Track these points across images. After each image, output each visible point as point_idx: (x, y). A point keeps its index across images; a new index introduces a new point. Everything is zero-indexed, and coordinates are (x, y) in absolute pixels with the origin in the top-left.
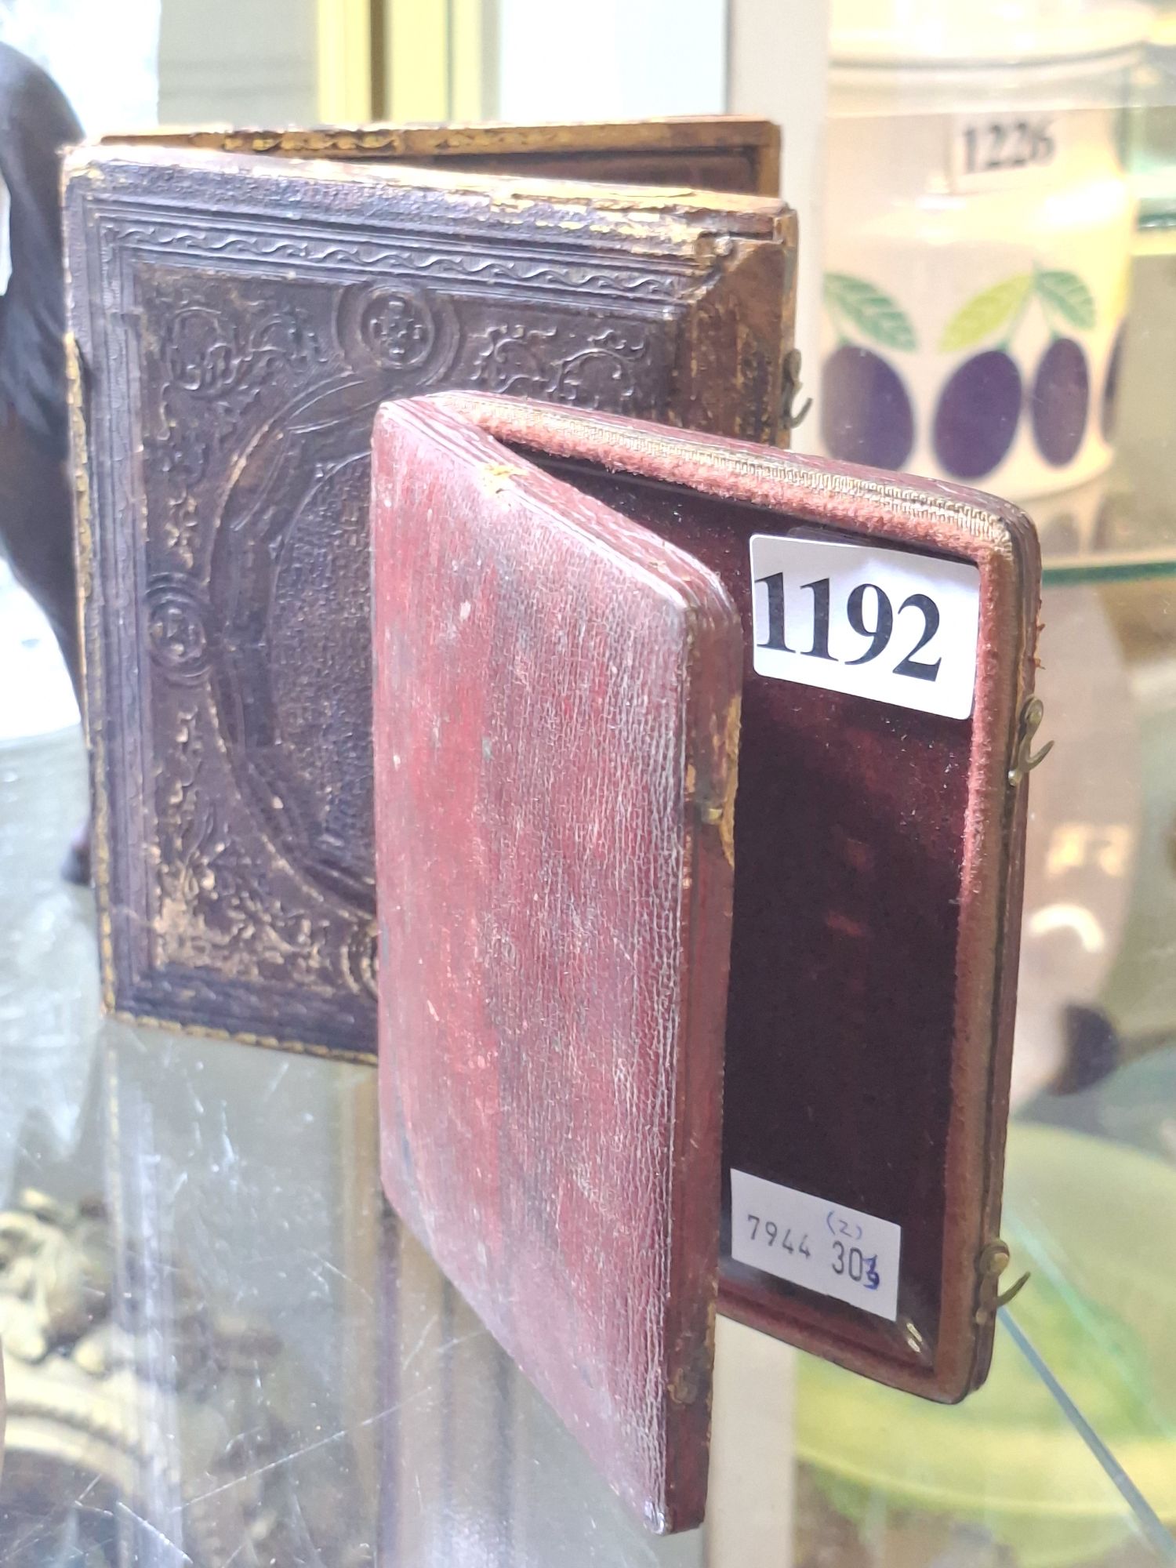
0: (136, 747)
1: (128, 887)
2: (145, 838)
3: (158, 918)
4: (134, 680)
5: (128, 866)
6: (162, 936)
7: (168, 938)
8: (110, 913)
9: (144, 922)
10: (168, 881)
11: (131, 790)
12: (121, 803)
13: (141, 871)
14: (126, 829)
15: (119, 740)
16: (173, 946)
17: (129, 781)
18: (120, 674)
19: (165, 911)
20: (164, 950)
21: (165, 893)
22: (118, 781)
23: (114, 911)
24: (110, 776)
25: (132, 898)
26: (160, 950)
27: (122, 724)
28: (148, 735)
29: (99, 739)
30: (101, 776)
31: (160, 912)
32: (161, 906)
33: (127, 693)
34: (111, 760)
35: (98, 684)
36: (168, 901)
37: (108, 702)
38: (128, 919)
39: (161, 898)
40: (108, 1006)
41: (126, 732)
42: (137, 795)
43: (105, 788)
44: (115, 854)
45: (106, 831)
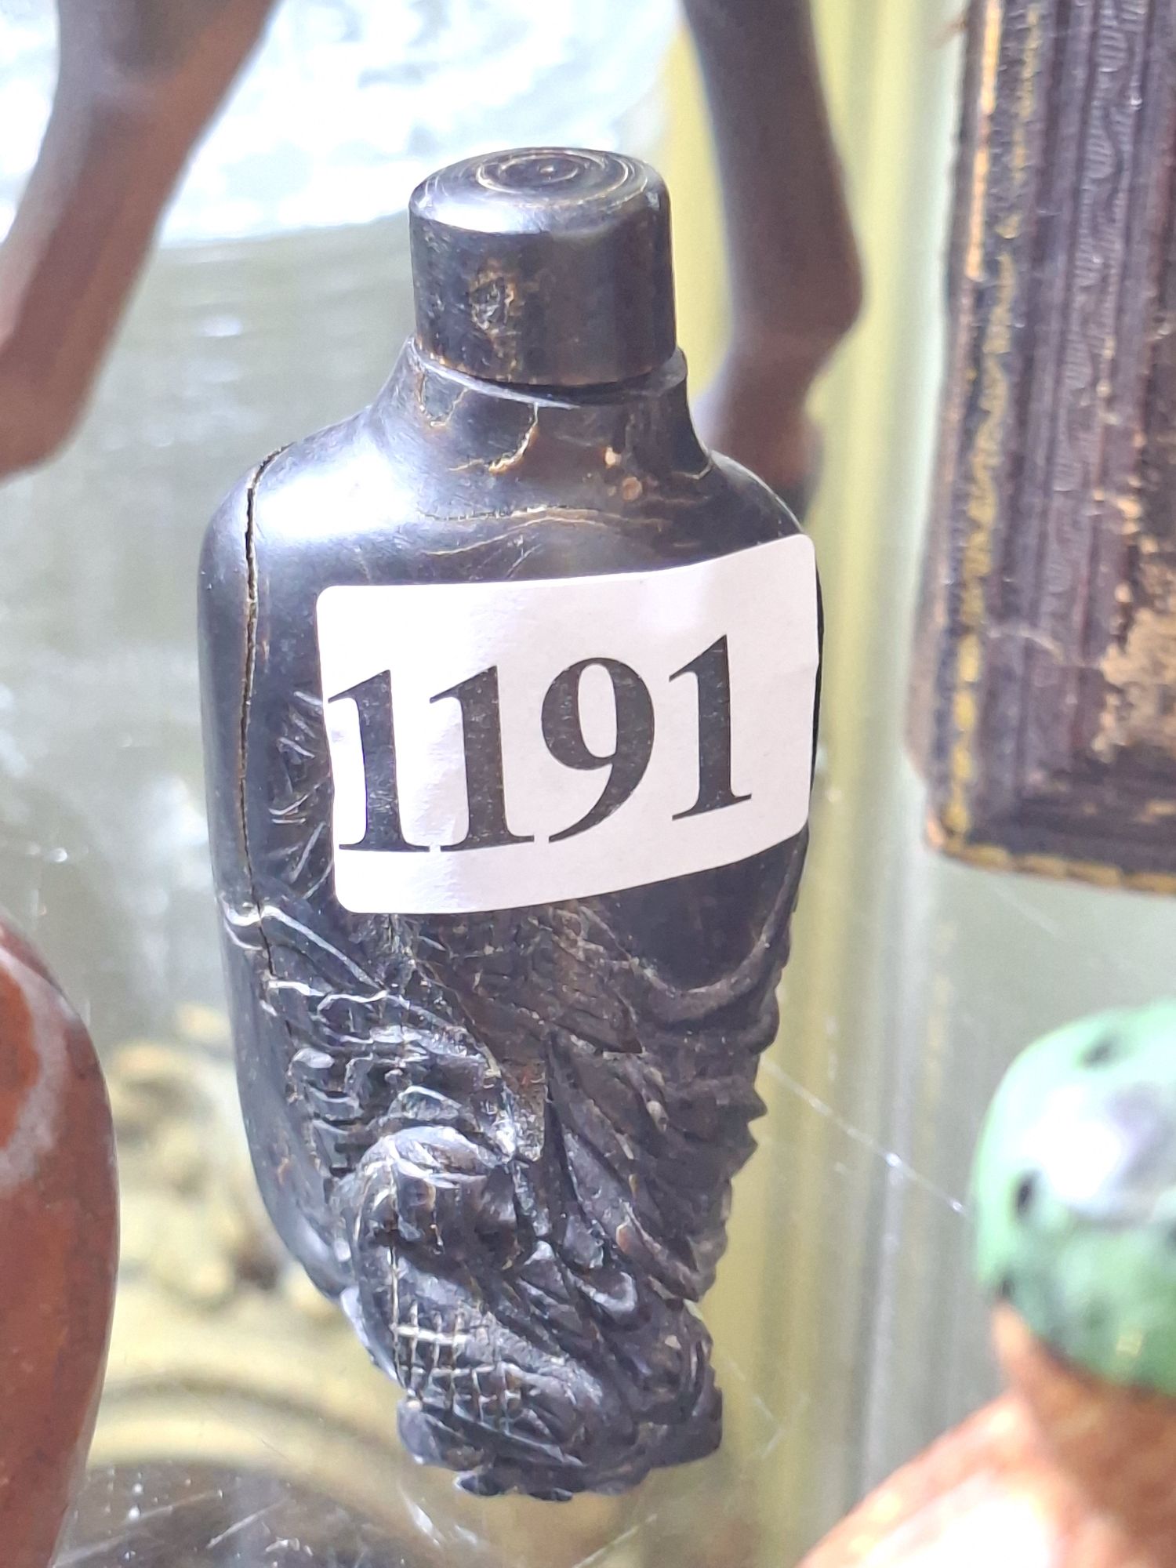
0: (1104, 279)
1: (1039, 584)
2: (1104, 478)
3: (1112, 650)
4: (1125, 125)
5: (1043, 537)
6: (1119, 691)
7: (1134, 695)
8: (984, 642)
9: (1078, 662)
10: (1152, 573)
11: (1077, 375)
12: (1042, 403)
13: (1081, 546)
14: (1050, 459)
15: (1060, 261)
16: (1145, 710)
17: (1078, 353)
18: (1085, 110)
19: (1135, 636)
20: (1121, 719)
21: (1143, 598)
22: (1045, 353)
23: (994, 634)
24: (1026, 346)
25: (1049, 605)
26: (1108, 719)
27: (1075, 223)
28: (1144, 251)
29: (1005, 259)
30: (999, 341)
31: (1121, 639)
32: (1126, 627)
33: (1100, 152)
34: (1032, 309)
35: (1019, 135)
36: (1144, 616)
37: (1045, 173)
38: (1030, 651)
39: (1128, 613)
40: (949, 832)
41: (1086, 241)
42: (1094, 383)
43: (1006, 367)
44: (1014, 512)
45: (995, 461)
